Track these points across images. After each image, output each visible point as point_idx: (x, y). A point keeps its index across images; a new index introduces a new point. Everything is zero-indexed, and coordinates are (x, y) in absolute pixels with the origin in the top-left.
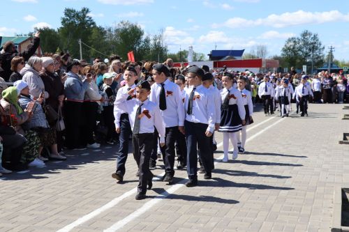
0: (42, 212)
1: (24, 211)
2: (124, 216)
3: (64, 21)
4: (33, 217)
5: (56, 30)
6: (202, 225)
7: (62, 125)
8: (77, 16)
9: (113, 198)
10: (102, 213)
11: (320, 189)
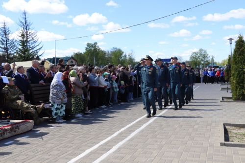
0: (85, 139)
1: (76, 138)
2: (122, 140)
3: (86, 49)
4: (80, 141)
5: (83, 53)
6: (159, 143)
7: (89, 98)
8: (92, 46)
9: (116, 132)
10: (111, 139)
11: (213, 124)
